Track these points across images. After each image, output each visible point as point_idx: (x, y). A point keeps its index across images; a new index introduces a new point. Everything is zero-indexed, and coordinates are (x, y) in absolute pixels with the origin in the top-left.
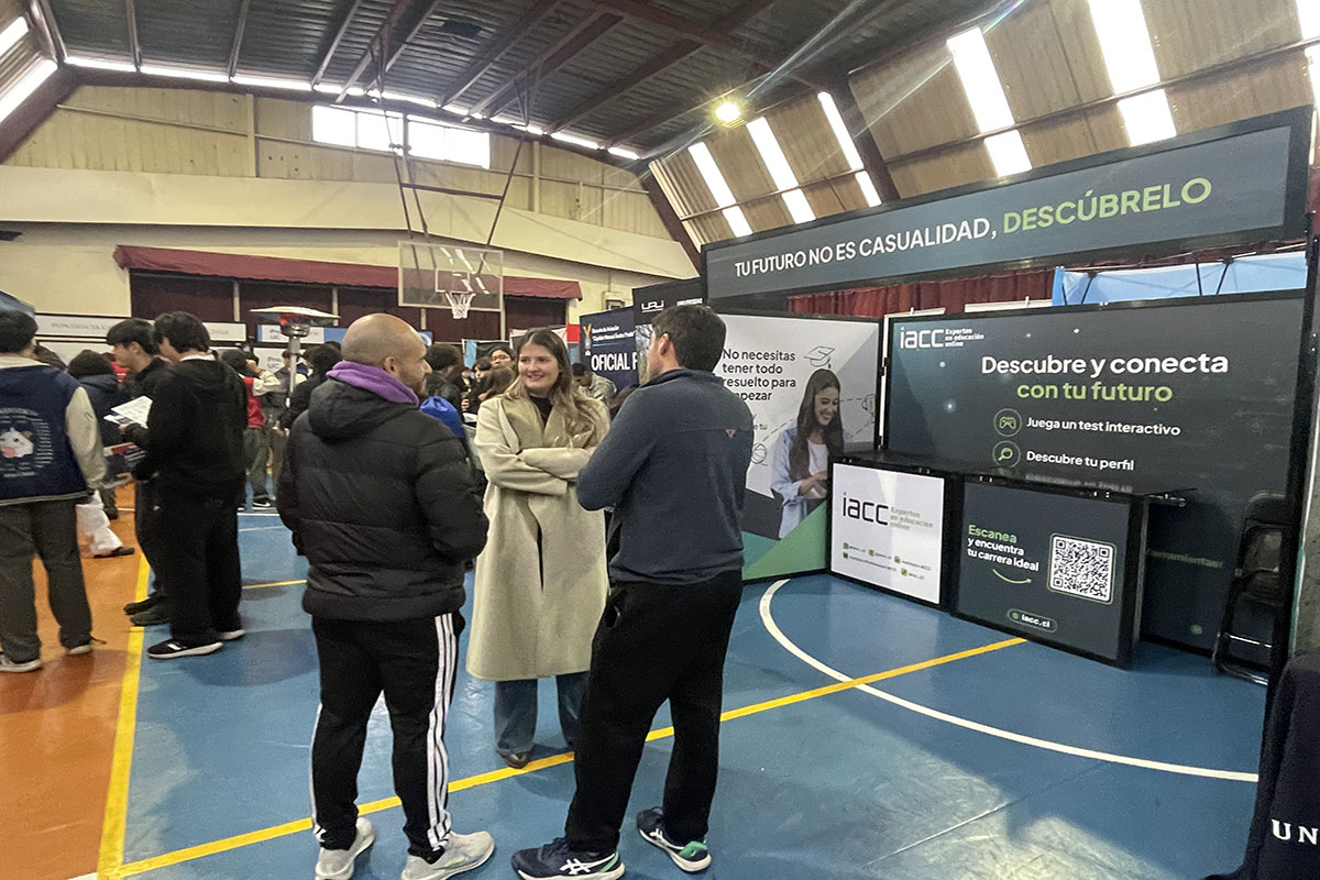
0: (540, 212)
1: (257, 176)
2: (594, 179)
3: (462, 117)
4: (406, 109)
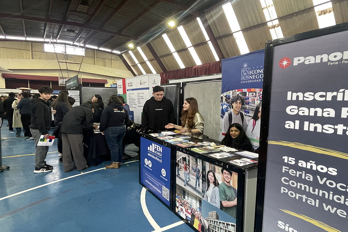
0: (97, 65)
1: (32, 59)
2: (110, 57)
3: (78, 46)
4: (65, 44)
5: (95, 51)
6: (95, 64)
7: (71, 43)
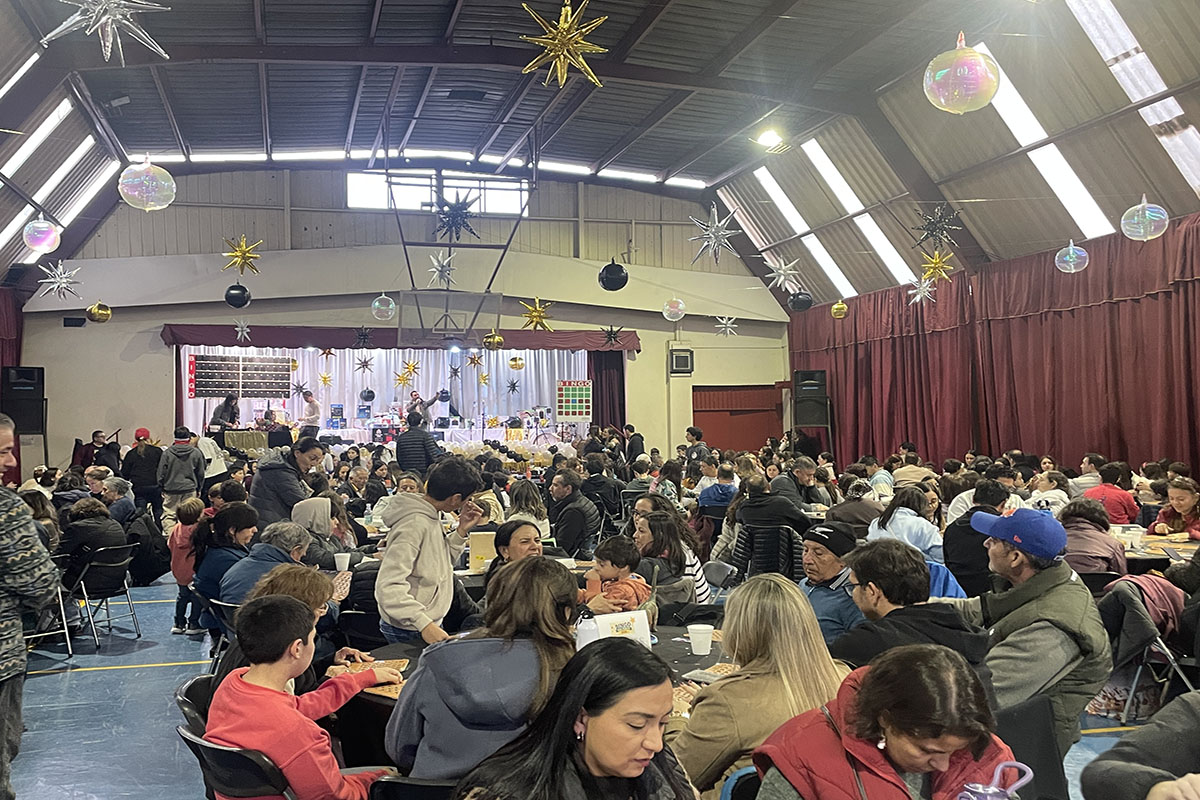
1: (292, 249)
2: (651, 214)
3: (497, 166)
4: (439, 164)
5: (581, 184)
6: (577, 255)
7: (467, 156)
